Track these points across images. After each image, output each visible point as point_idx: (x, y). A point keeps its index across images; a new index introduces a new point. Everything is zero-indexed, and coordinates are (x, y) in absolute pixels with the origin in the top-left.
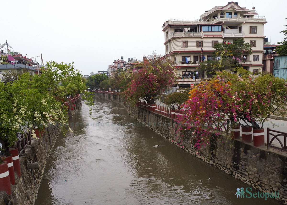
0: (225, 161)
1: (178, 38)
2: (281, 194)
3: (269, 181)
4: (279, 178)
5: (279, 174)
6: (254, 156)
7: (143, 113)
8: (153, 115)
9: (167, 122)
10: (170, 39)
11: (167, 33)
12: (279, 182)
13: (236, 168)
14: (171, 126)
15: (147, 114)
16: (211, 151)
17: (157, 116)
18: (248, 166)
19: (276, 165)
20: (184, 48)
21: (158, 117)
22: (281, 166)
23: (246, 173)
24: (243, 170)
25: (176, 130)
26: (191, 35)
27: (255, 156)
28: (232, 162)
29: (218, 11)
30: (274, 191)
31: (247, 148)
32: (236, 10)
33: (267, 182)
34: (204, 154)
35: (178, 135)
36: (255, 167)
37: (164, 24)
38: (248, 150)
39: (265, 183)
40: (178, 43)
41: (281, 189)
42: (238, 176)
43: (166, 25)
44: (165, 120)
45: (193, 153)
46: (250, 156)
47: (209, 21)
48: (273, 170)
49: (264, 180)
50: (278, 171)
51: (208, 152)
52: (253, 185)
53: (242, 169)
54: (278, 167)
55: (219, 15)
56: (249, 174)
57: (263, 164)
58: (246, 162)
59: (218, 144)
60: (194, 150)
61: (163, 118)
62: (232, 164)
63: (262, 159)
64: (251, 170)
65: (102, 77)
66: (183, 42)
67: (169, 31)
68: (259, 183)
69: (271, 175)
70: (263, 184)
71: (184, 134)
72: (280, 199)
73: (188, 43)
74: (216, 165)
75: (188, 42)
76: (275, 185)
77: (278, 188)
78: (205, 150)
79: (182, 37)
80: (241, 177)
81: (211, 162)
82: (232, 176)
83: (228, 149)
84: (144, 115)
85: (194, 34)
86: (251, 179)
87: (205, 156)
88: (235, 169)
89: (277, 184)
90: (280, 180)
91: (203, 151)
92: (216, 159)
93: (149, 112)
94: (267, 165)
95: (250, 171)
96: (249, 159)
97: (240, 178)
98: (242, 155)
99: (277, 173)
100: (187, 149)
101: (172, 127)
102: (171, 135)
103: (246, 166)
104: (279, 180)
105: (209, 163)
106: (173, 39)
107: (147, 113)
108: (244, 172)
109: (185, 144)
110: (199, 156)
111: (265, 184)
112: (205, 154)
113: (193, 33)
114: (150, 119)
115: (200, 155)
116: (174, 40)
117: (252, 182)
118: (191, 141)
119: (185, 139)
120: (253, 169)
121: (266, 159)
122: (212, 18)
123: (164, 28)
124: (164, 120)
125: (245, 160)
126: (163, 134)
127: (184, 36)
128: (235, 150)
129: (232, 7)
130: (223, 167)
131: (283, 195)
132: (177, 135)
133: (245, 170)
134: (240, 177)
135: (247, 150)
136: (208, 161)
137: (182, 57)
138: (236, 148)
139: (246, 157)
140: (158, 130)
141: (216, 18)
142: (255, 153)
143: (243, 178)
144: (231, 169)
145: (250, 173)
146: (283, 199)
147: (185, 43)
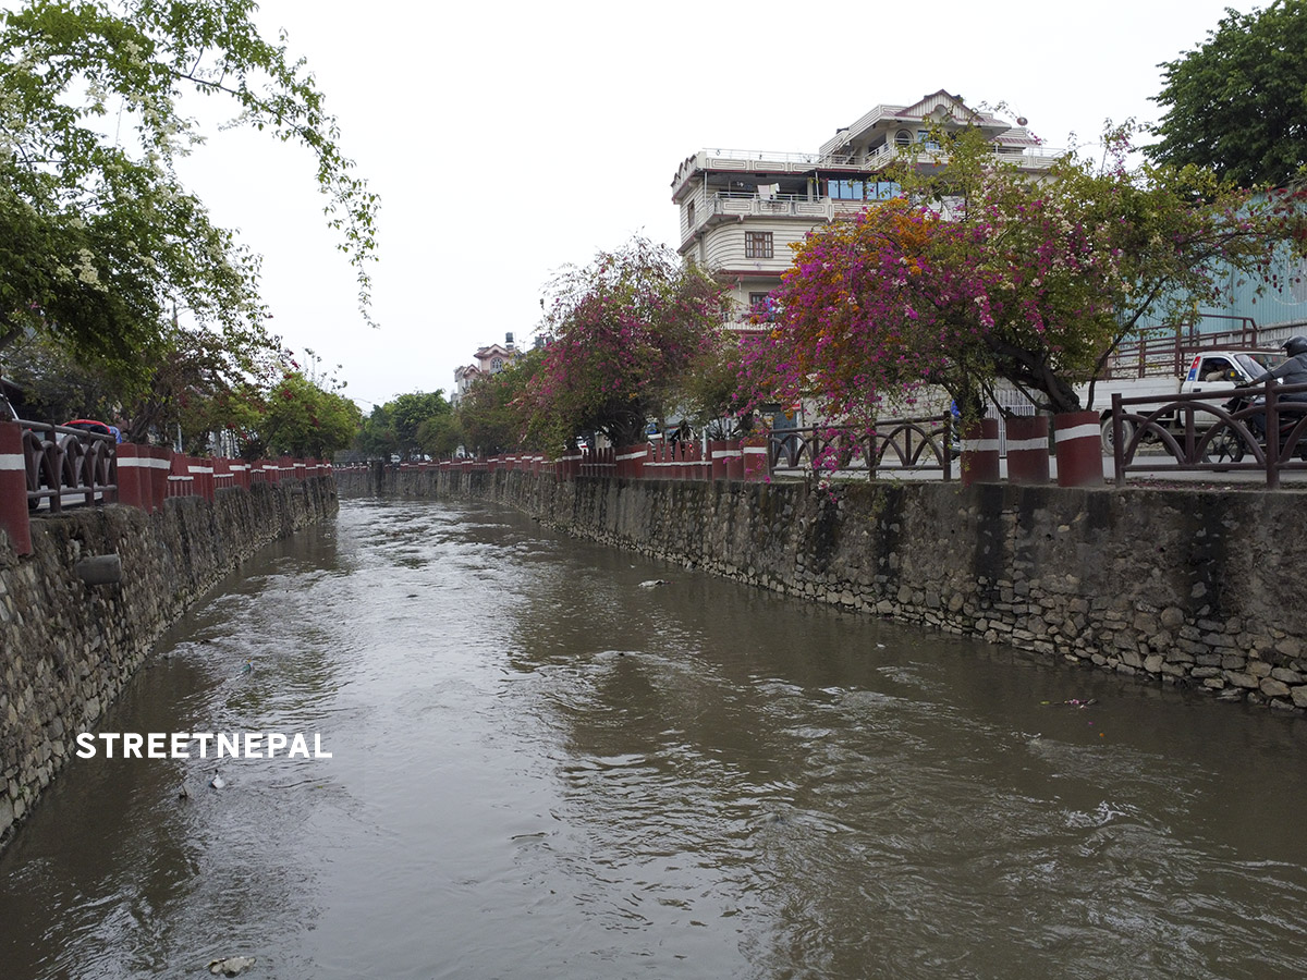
0: (942, 585)
1: (734, 219)
2: (1188, 653)
3: (1129, 614)
4: (1174, 586)
5: (1171, 570)
6: (1064, 528)
7: (593, 495)
8: (638, 489)
9: (692, 500)
10: (700, 225)
11: (692, 206)
12: (1173, 604)
13: (990, 597)
14: (713, 509)
15: (610, 494)
16: (882, 561)
17: (655, 487)
18: (1040, 578)
19: (1158, 535)
20: (757, 261)
21: (656, 490)
22: (1180, 537)
23: (1034, 609)
24: (1018, 599)
25: (731, 520)
26: (786, 209)
27: (1067, 528)
28: (970, 580)
29: (887, 123)
30: (1153, 650)
31: (1032, 501)
32: (955, 121)
33: (1121, 620)
34: (852, 580)
35: (741, 535)
36: (1070, 571)
37: (677, 171)
38: (1036, 511)
39: (1115, 627)
40: (736, 242)
41: (1185, 630)
42: (998, 632)
43: (686, 175)
44: (688, 494)
45: (804, 589)
46: (1046, 530)
47: (852, 161)
48: (1147, 561)
49: (1109, 613)
50: (1167, 558)
51: (869, 565)
52: (1064, 650)
53: (1015, 595)
54: (1164, 543)
55: (891, 140)
56: (1045, 610)
57: (1104, 549)
58: (1029, 560)
59: (910, 523)
60: (809, 575)
61: (679, 485)
62: (970, 588)
63: (1096, 530)
64: (1051, 589)
65: (428, 404)
66: (754, 238)
67: (700, 197)
68: (1088, 632)
69: (1137, 587)
70: (1107, 632)
71: (767, 523)
72: (1181, 674)
73: (775, 243)
74: (905, 611)
75: (774, 237)
76: (1160, 624)
77: (1172, 634)
78: (856, 562)
79: (749, 218)
80: (1011, 632)
81: (884, 606)
82: (974, 635)
83: (953, 532)
84: (596, 504)
85: (798, 207)
86: (1054, 629)
87: (855, 589)
88: (985, 606)
89: (1168, 616)
90: (1179, 596)
91: (847, 568)
92: (903, 587)
93: (620, 481)
94: (1118, 548)
95: (1048, 593)
96: (1043, 544)
97: (1007, 636)
98: (1014, 540)
99: (1164, 570)
100: (781, 582)
101: (716, 514)
102: (710, 547)
103: (1028, 578)
104: (1175, 597)
105: (873, 610)
106: (715, 225)
107: (613, 489)
108: (1022, 609)
109: (769, 562)
110: (829, 595)
111: (1116, 631)
112: (856, 580)
113: (793, 204)
114: (622, 509)
115: (836, 591)
116: (718, 231)
117: (1058, 639)
118: (795, 545)
119: (770, 544)
120: (1059, 582)
121: (1113, 525)
122: (864, 154)
123: (678, 187)
124: (682, 494)
125: (1028, 555)
126: (677, 554)
127: (757, 214)
128: (980, 528)
129: (939, 109)
130: (935, 612)
131: (1192, 655)
132: (738, 539)
133: (1027, 599)
134: (1007, 632)
135: (1032, 513)
136: (870, 604)
137: (752, 295)
138: (985, 518)
139: (1028, 543)
140: (656, 543)
141: (881, 148)
142: (1065, 515)
143: (1021, 632)
144: (968, 610)
145: (1049, 603)
146: (1196, 672)
147: (764, 239)
